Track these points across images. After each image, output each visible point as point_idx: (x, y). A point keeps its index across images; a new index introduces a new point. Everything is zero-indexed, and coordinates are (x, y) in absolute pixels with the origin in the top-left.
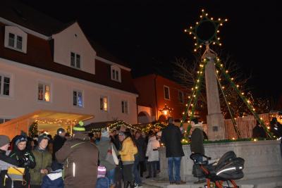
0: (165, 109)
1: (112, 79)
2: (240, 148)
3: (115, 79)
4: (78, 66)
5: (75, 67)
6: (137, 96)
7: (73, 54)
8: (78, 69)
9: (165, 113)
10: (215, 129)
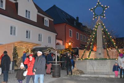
0: (70, 42)
1: (45, 25)
2: (110, 62)
3: (46, 25)
4: (29, 17)
5: (28, 18)
6: (56, 34)
7: (27, 11)
8: (29, 19)
9: (70, 44)
10: (100, 54)
